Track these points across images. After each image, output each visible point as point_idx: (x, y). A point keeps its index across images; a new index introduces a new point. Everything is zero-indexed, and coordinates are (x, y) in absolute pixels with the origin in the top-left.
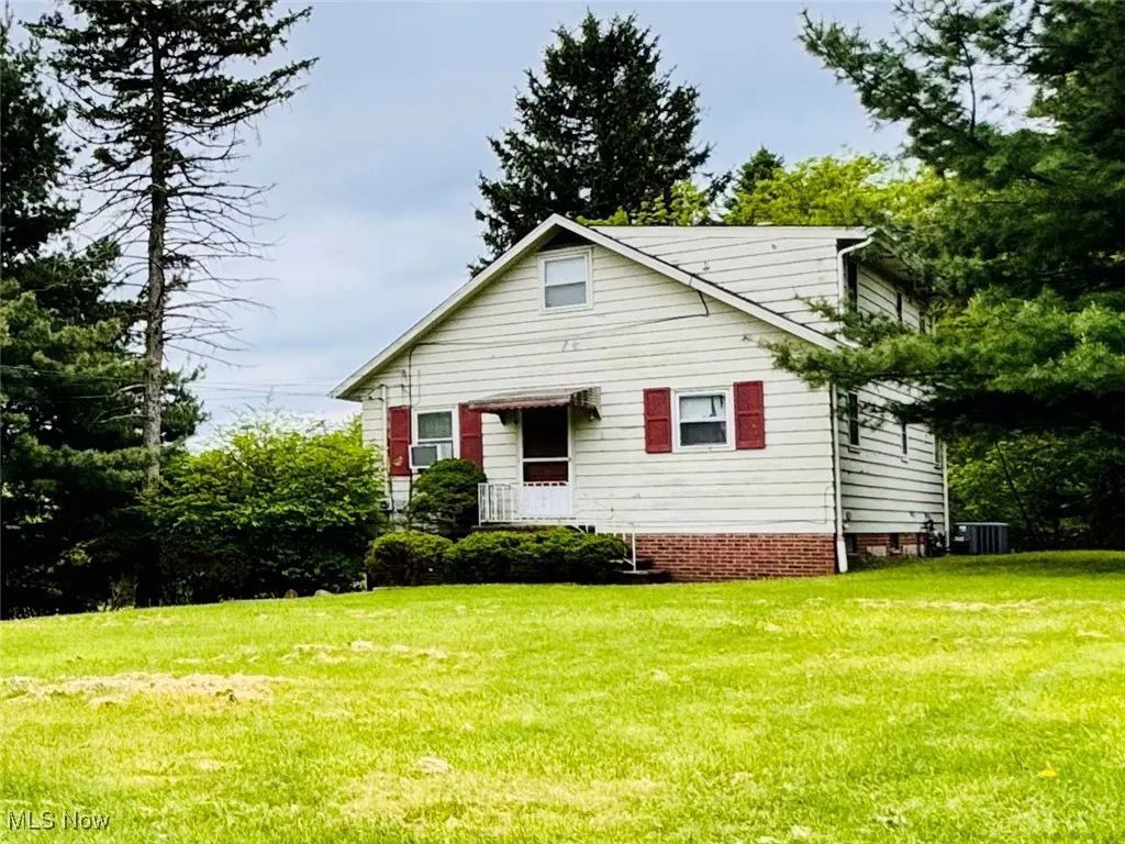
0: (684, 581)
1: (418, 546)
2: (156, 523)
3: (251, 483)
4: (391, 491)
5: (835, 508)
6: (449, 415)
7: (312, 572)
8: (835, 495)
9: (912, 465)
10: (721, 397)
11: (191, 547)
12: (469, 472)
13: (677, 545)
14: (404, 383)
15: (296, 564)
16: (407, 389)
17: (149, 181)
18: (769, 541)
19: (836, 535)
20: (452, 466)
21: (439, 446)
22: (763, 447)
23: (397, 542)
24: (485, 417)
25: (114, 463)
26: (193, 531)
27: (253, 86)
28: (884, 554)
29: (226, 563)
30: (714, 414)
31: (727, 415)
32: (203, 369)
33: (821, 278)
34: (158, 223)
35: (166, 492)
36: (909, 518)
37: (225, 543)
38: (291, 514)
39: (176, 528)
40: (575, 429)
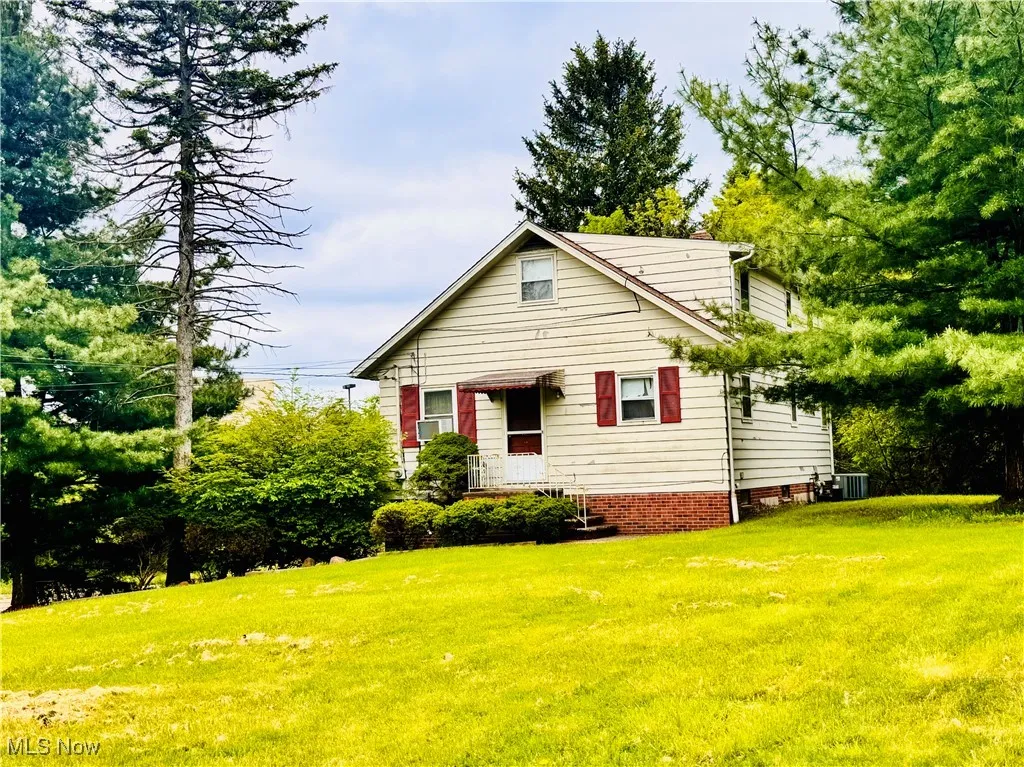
0: (626, 534)
1: (412, 515)
2: (183, 500)
3: (271, 460)
4: (404, 461)
5: (729, 470)
6: (450, 392)
7: (329, 540)
8: (729, 460)
9: (801, 429)
10: (651, 380)
11: (213, 524)
12: (464, 444)
13: (622, 503)
14: (414, 365)
15: (313, 533)
16: (416, 370)
17: (178, 168)
18: (684, 499)
19: (730, 492)
20: (450, 440)
21: (440, 421)
22: (679, 420)
23: (395, 511)
24: (478, 397)
25: (133, 445)
26: (215, 507)
27: (278, 83)
28: (777, 503)
29: (245, 536)
30: (646, 394)
31: (654, 394)
32: (246, 347)
33: (720, 283)
34: (187, 209)
35: (196, 469)
36: (798, 471)
37: (245, 518)
38: (307, 488)
39: (201, 504)
40: (546, 407)
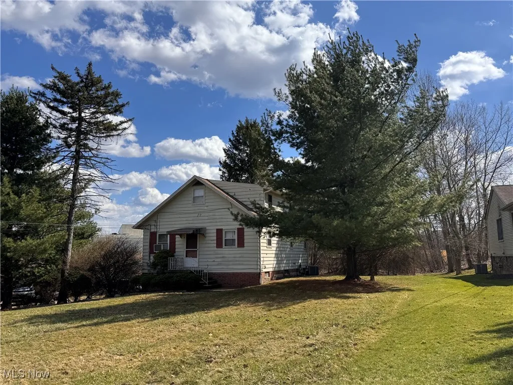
4: (150, 259)
5: (259, 265)
6: (167, 234)
8: (260, 261)
9: (295, 250)
16: (156, 226)
19: (260, 273)
20: (165, 251)
21: (162, 245)
22: (244, 247)
24: (177, 236)
30: (233, 237)
31: (236, 237)
33: (260, 199)
36: (293, 264)
40: (199, 240)
